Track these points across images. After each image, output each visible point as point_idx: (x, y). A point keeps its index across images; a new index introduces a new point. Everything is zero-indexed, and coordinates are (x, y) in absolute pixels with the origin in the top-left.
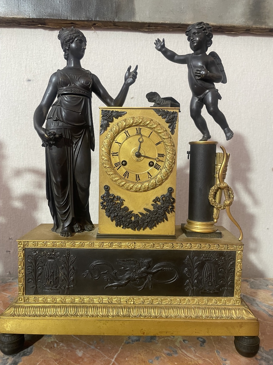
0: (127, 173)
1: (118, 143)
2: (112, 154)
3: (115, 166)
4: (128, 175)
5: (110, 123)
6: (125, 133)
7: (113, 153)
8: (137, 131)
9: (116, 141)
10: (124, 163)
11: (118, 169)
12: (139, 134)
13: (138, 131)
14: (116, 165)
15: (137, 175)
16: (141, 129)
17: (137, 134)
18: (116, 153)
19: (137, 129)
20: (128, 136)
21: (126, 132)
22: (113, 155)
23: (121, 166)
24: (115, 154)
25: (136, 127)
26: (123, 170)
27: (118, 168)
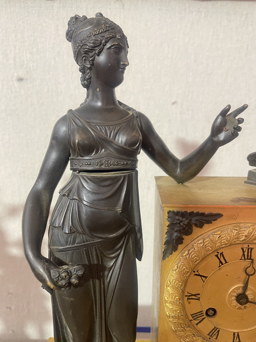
0: (216, 331)
1: (201, 276)
2: (186, 296)
3: (193, 318)
4: (218, 334)
5: (184, 237)
6: (217, 256)
7: (188, 294)
8: (244, 252)
9: (196, 273)
10: (212, 312)
11: (197, 324)
12: (248, 259)
13: (246, 253)
14: (195, 316)
15: (236, 334)
16: (252, 249)
17: (243, 258)
18: (195, 295)
19: (244, 249)
20: (224, 262)
21: (219, 256)
22: (188, 299)
23: (204, 319)
24: (193, 297)
25: (240, 246)
26: (207, 325)
27: (198, 321)
